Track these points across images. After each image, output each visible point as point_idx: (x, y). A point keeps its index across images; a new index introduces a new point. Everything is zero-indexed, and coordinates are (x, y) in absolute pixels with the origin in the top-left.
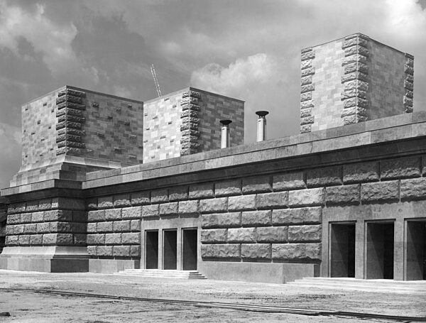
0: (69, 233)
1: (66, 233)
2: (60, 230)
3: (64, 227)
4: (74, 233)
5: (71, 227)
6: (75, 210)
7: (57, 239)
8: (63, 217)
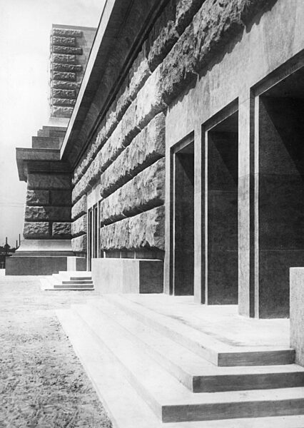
0: (43, 220)
1: (40, 221)
2: (30, 217)
3: (35, 213)
4: (51, 222)
5: (47, 213)
6: (53, 189)
7: (25, 230)
8: (34, 199)
